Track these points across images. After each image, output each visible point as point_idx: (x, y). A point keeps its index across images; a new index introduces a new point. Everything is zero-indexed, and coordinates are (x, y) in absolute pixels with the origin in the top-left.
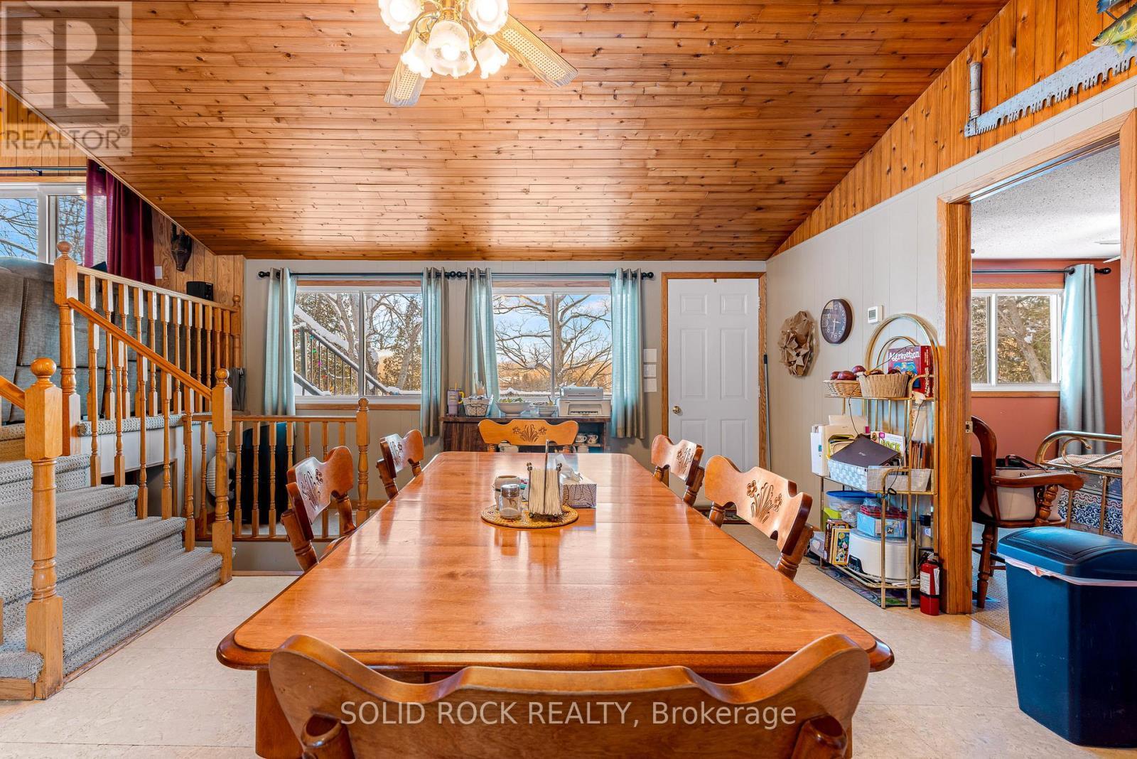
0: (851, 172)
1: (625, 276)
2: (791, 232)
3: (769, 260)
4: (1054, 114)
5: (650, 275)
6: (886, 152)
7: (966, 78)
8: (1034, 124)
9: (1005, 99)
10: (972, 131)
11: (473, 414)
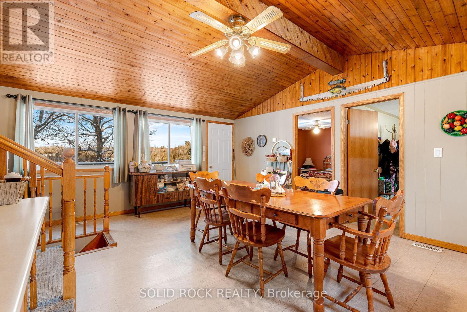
0: (267, 101)
1: (197, 120)
2: (244, 113)
3: (235, 120)
4: (319, 102)
5: (204, 121)
6: (278, 99)
7: (300, 88)
8: (315, 103)
9: (309, 96)
10: (302, 101)
11: (145, 171)
